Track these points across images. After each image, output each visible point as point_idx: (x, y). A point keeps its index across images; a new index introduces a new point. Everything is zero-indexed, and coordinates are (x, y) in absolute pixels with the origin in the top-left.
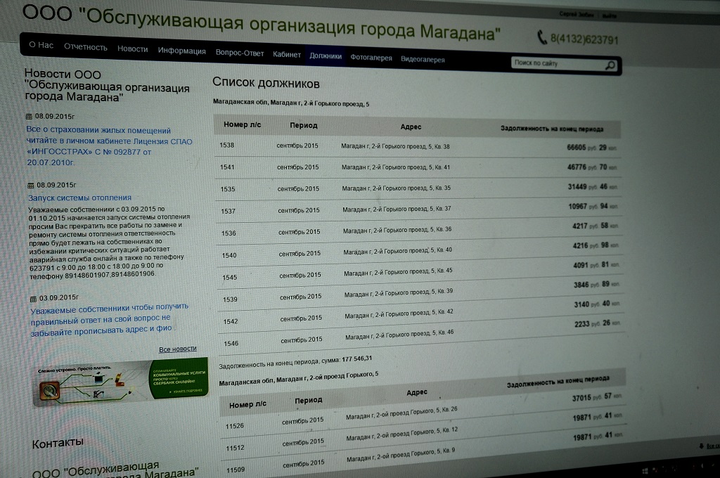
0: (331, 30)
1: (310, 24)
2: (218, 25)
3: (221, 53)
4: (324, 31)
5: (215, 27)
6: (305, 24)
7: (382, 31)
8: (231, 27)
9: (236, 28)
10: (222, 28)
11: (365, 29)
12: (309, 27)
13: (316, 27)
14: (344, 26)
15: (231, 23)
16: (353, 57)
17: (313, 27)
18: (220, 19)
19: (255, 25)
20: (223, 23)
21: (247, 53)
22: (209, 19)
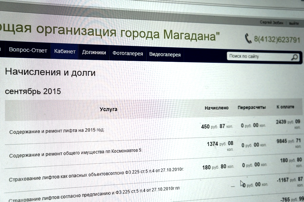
0: (98, 33)
1: (83, 29)
2: (11, 29)
3: (13, 50)
4: (93, 34)
5: (9, 30)
6: (79, 29)
7: (136, 34)
8: (22, 31)
9: (25, 32)
10: (14, 31)
11: (124, 33)
12: (81, 31)
13: (87, 31)
14: (108, 30)
15: (22, 28)
16: (115, 53)
17: (85, 31)
18: (13, 25)
19: (40, 29)
20: (15, 28)
21: (34, 50)
22: (4, 25)
